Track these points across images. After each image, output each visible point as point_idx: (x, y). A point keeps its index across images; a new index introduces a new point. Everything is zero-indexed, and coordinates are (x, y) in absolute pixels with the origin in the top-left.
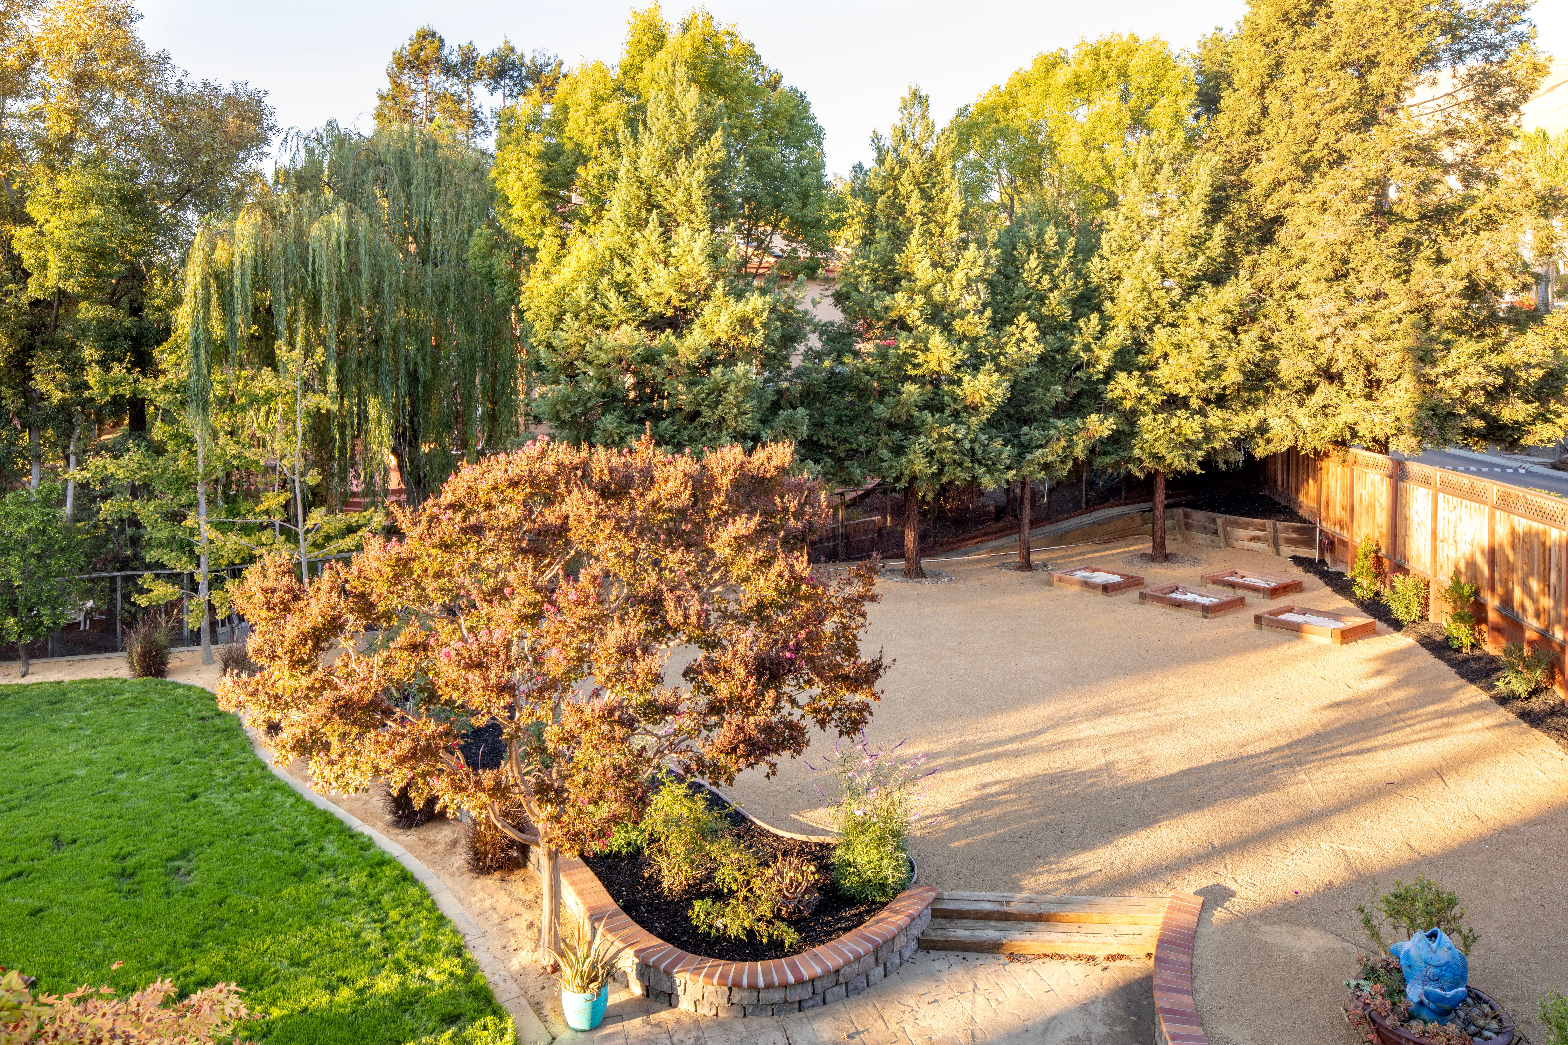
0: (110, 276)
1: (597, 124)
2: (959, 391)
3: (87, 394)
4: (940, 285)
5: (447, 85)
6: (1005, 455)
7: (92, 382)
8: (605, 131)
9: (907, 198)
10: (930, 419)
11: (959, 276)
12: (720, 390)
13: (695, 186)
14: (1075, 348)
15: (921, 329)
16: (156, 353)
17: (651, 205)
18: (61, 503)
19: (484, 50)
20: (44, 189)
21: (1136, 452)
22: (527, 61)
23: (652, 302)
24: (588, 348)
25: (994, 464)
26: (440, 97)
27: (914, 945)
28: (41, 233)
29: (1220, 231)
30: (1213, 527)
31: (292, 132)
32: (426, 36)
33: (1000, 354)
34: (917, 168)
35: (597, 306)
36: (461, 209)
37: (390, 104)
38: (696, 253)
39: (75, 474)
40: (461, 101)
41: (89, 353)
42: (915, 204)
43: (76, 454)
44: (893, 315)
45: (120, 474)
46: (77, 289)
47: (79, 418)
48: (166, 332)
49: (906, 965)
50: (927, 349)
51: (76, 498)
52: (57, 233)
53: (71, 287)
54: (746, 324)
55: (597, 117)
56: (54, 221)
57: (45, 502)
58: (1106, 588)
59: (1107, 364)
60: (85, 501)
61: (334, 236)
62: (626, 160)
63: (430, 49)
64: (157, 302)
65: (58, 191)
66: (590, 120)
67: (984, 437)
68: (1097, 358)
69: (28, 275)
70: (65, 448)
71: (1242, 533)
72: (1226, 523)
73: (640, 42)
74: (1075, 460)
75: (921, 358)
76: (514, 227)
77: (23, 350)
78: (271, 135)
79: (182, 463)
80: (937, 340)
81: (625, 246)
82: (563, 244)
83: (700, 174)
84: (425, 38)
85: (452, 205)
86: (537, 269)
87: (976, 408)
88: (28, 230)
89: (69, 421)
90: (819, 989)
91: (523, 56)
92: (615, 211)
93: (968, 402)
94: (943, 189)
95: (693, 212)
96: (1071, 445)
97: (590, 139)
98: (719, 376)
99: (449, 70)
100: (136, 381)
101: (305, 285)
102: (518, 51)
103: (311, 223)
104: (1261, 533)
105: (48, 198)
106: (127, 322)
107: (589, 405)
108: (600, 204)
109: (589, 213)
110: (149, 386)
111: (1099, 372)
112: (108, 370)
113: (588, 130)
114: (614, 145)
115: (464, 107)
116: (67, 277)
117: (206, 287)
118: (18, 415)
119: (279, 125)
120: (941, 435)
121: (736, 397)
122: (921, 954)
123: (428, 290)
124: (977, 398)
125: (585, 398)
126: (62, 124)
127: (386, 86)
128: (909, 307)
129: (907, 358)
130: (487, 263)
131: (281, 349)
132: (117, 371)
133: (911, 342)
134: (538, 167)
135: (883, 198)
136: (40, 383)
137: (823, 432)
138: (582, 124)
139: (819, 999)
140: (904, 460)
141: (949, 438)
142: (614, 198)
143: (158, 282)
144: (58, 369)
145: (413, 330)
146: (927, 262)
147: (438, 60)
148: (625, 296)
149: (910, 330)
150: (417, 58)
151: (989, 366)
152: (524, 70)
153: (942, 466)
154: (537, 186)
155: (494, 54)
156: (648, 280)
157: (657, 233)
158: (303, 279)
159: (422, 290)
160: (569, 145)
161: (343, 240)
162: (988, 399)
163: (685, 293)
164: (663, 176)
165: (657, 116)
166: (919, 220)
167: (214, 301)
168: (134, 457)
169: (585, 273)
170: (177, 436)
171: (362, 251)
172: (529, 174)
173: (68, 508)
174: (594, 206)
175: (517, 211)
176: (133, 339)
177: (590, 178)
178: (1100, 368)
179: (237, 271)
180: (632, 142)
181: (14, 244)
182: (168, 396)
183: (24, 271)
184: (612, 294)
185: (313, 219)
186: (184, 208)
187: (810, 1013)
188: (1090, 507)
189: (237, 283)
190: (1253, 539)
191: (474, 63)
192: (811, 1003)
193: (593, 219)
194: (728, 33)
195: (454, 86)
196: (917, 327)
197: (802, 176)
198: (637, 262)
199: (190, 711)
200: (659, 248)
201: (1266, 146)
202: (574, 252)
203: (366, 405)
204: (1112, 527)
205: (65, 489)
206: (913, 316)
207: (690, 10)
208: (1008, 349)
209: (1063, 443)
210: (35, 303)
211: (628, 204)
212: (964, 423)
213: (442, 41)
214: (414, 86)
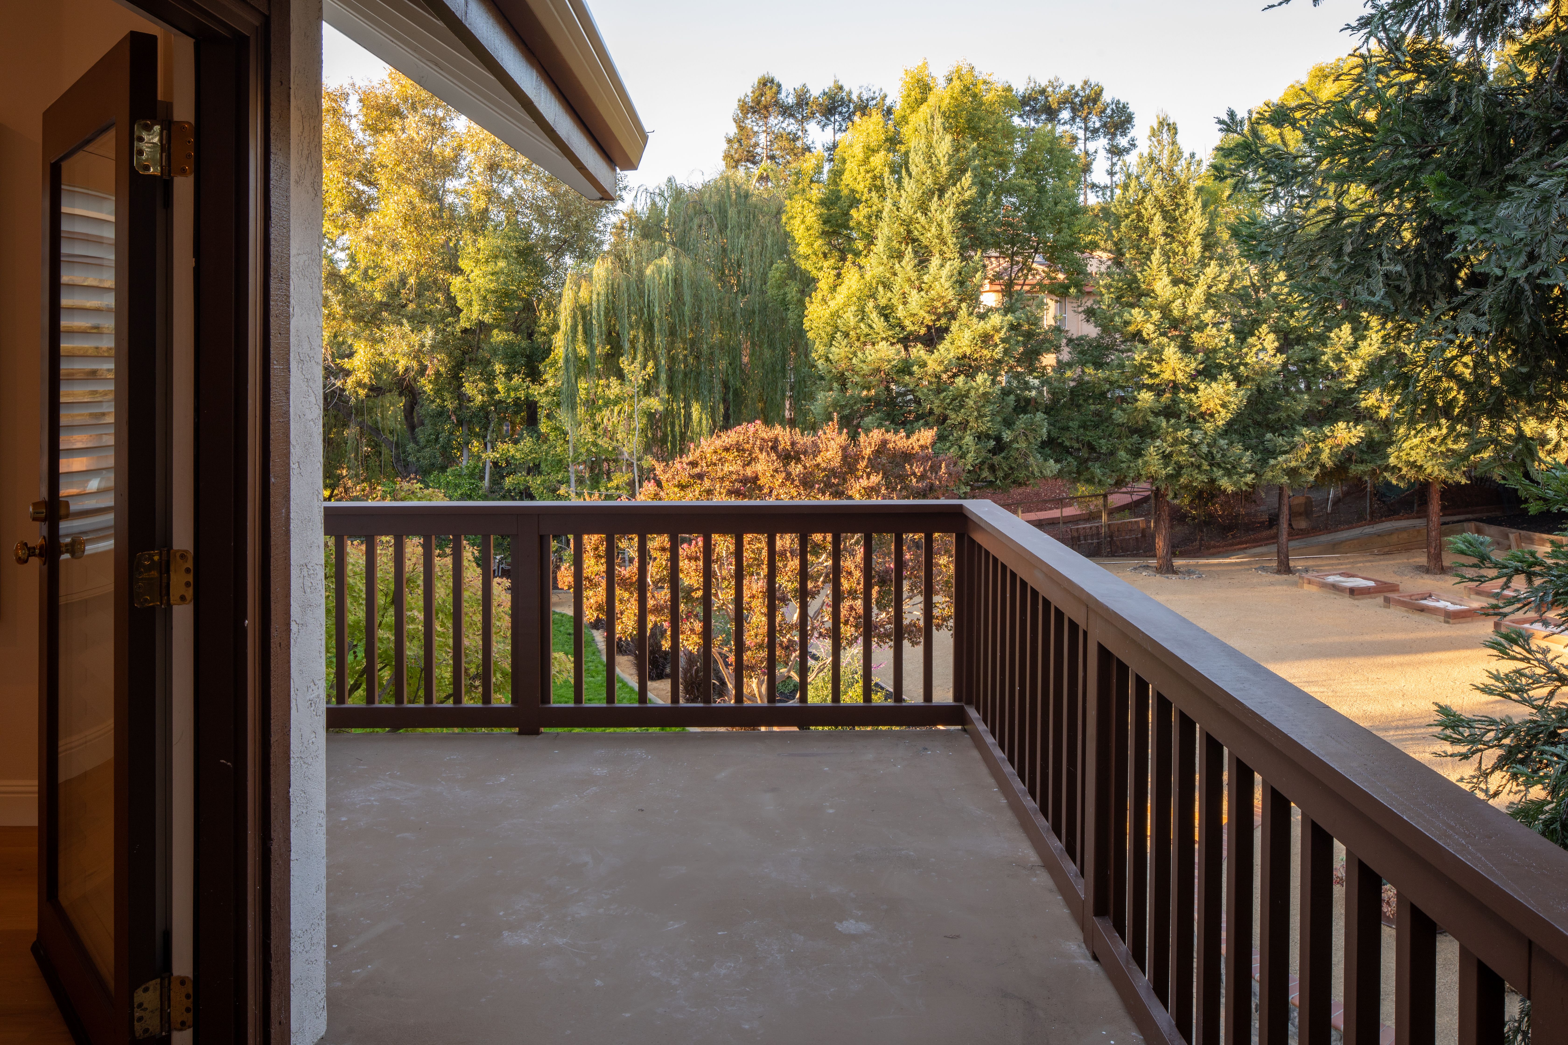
0: (512, 310)
1: (868, 172)
2: (1194, 399)
3: (497, 397)
4: (1180, 301)
5: (784, 125)
6: (1245, 460)
7: (500, 387)
8: (875, 178)
9: (1150, 220)
10: (1164, 424)
11: (1199, 292)
12: (963, 396)
13: (945, 222)
14: (1325, 358)
15: (1155, 342)
16: (541, 368)
17: (910, 238)
18: (482, 478)
19: (816, 91)
20: (470, 249)
21: (1392, 461)
22: (854, 97)
23: (907, 323)
24: (854, 361)
25: (1234, 467)
26: (778, 137)
28: (468, 280)
30: (1506, 542)
31: (641, 189)
32: (767, 83)
33: (1240, 364)
34: (1160, 192)
35: (862, 325)
36: (764, 248)
37: (736, 146)
38: (943, 280)
39: (490, 455)
40: (796, 139)
41: (499, 368)
42: (1157, 227)
43: (491, 442)
44: (1131, 328)
45: (518, 455)
46: (491, 321)
47: (494, 417)
48: (548, 351)
50: (1161, 361)
51: (492, 475)
52: (478, 280)
53: (487, 318)
54: (986, 339)
55: (867, 167)
56: (477, 272)
57: (472, 475)
58: (1353, 592)
59: (1358, 373)
60: (497, 477)
61: (664, 275)
62: (889, 202)
63: (769, 94)
64: (543, 329)
65: (479, 250)
66: (862, 169)
67: (1223, 442)
68: (1348, 368)
69: (461, 311)
70: (485, 437)
73: (909, 96)
74: (1323, 466)
75: (1156, 369)
76: (802, 262)
77: (457, 365)
78: (624, 193)
79: (559, 450)
80: (1171, 353)
81: (888, 275)
82: (839, 275)
83: (951, 211)
84: (765, 85)
85: (757, 244)
86: (817, 296)
87: (1212, 415)
88: (460, 279)
89: (487, 418)
91: (850, 93)
92: (880, 246)
93: (1203, 409)
94: (1186, 211)
95: (945, 244)
96: (1317, 451)
97: (862, 185)
98: (960, 384)
99: (786, 111)
100: (528, 387)
101: (642, 314)
102: (846, 88)
103: (648, 264)
105: (472, 254)
106: (524, 344)
107: (855, 408)
108: (870, 239)
109: (861, 248)
110: (536, 391)
111: (1350, 382)
112: (511, 379)
113: (859, 178)
114: (879, 189)
115: (799, 144)
116: (485, 312)
117: (574, 317)
118: (454, 412)
119: (631, 185)
120: (1176, 439)
121: (975, 403)
123: (738, 315)
124: (1212, 405)
125: (851, 402)
126: (480, 202)
127: (732, 130)
128: (1147, 321)
129: (1141, 369)
130: (782, 291)
131: (624, 363)
132: (516, 380)
133: (1145, 354)
134: (818, 211)
135: (1127, 222)
136: (469, 389)
137: (1067, 434)
138: (855, 172)
140: (1140, 461)
141: (1183, 442)
142: (879, 235)
143: (544, 314)
144: (480, 379)
145: (726, 348)
146: (1167, 280)
147: (777, 103)
148: (886, 317)
149: (1145, 342)
150: (759, 103)
151: (1226, 375)
152: (852, 106)
153: (1179, 468)
154: (817, 226)
155: (825, 94)
156: (905, 303)
157: (913, 263)
158: (641, 309)
159: (734, 314)
160: (845, 192)
161: (670, 277)
162: (1224, 406)
163: (934, 314)
164: (919, 214)
165: (917, 162)
166: (1162, 240)
167: (580, 328)
168: (527, 443)
169: (854, 299)
170: (556, 429)
171: (685, 286)
172: (811, 219)
173: (486, 482)
174: (865, 242)
175: (802, 249)
176: (527, 357)
177: (861, 219)
178: (1350, 377)
179: (595, 305)
180: (895, 186)
181: (452, 289)
182: (549, 399)
183: (458, 308)
184: (874, 315)
185: (649, 261)
186: (563, 255)
188: (1375, 518)
189: (595, 314)
191: (807, 104)
193: (865, 253)
194: (985, 82)
195: (791, 125)
196: (1152, 340)
197: (1056, 204)
198: (896, 288)
199: (562, 629)
200: (914, 275)
202: (846, 280)
203: (690, 408)
204: (1394, 538)
205: (484, 468)
206: (1148, 329)
207: (955, 64)
208: (1248, 360)
209: (1308, 449)
210: (465, 331)
211: (890, 239)
212: (1200, 429)
213: (779, 86)
214: (756, 129)
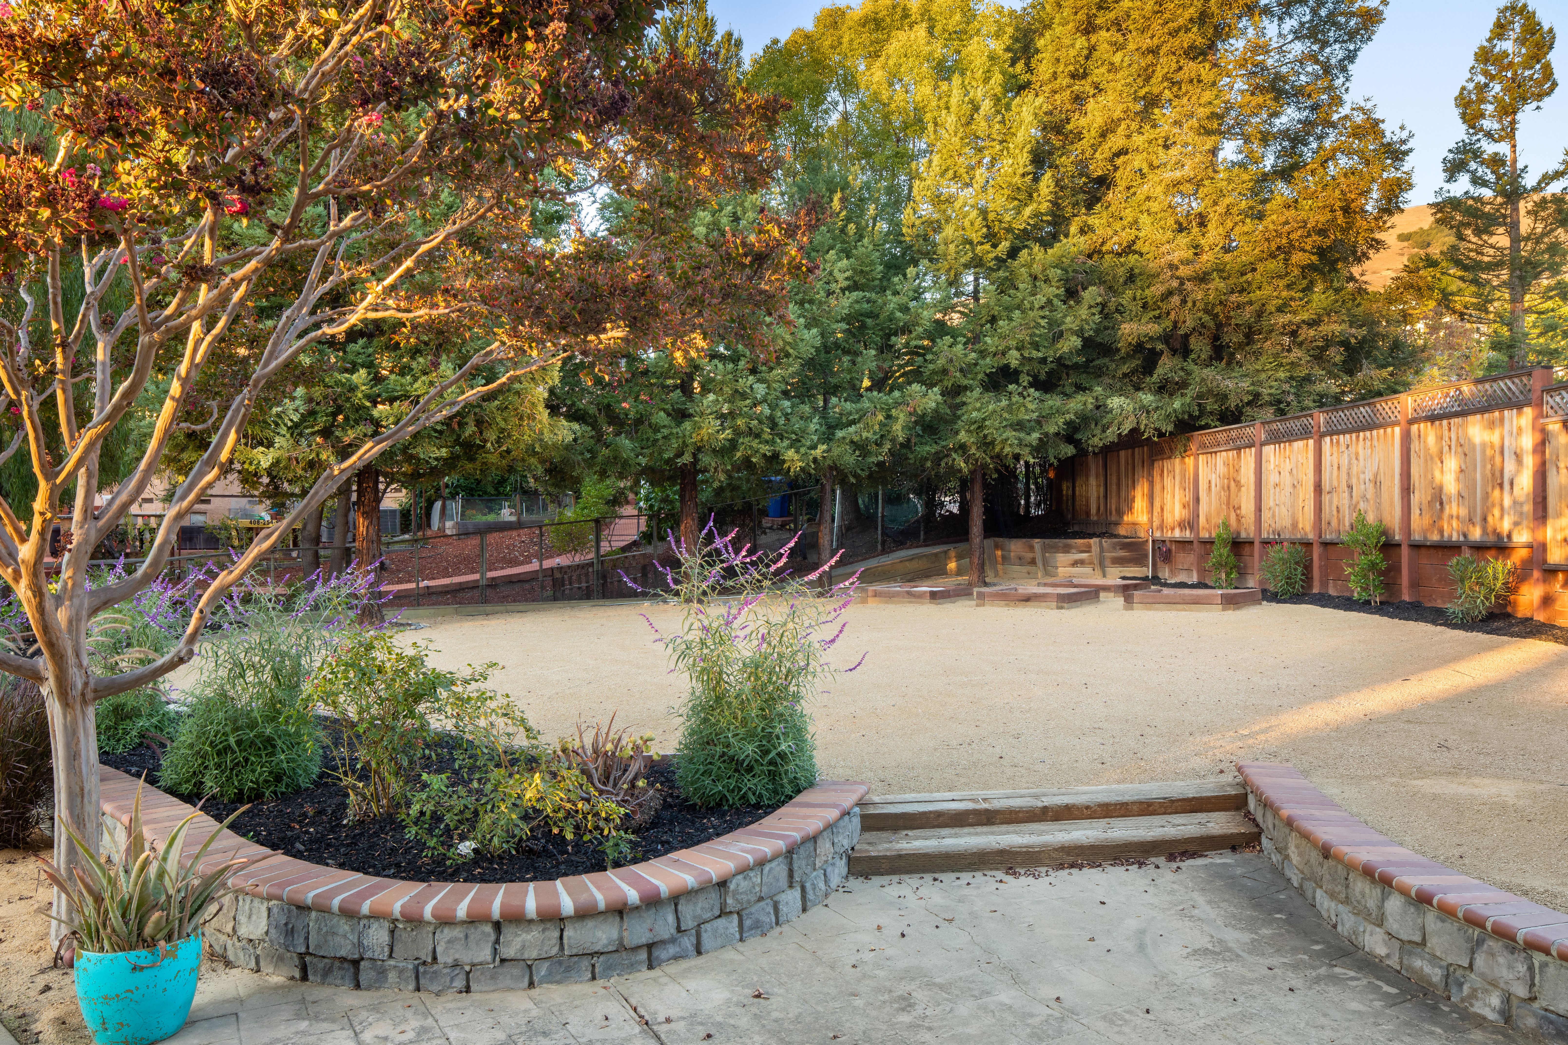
27: (841, 866)
29: (1046, 183)
30: (1030, 555)
49: (833, 895)
58: (934, 595)
71: (1062, 559)
72: (1045, 549)
74: (892, 442)
90: (688, 923)
96: (888, 421)
104: (1084, 556)
122: (855, 883)
139: (688, 942)
187: (673, 968)
188: (885, 547)
190: (1075, 564)
192: (672, 950)
201: (1092, 92)
204: (915, 564)
209: (880, 418)
